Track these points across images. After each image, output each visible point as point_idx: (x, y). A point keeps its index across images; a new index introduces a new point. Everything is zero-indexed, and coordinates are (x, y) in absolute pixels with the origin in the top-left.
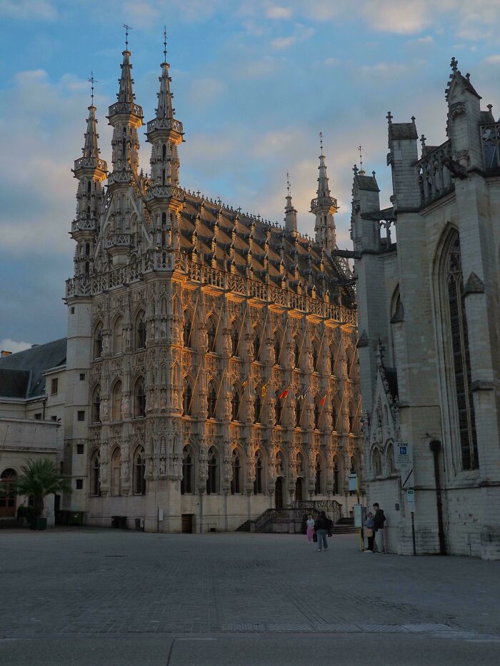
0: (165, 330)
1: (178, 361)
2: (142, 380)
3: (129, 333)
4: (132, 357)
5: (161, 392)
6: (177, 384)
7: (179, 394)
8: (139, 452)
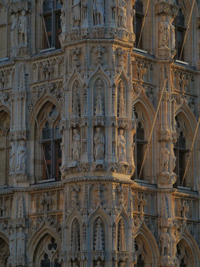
0: (101, 11)
1: (126, 72)
2: (50, 109)
3: (23, 18)
4: (29, 66)
5: (95, 131)
6: (123, 116)
7: (127, 137)
8: (45, 248)
